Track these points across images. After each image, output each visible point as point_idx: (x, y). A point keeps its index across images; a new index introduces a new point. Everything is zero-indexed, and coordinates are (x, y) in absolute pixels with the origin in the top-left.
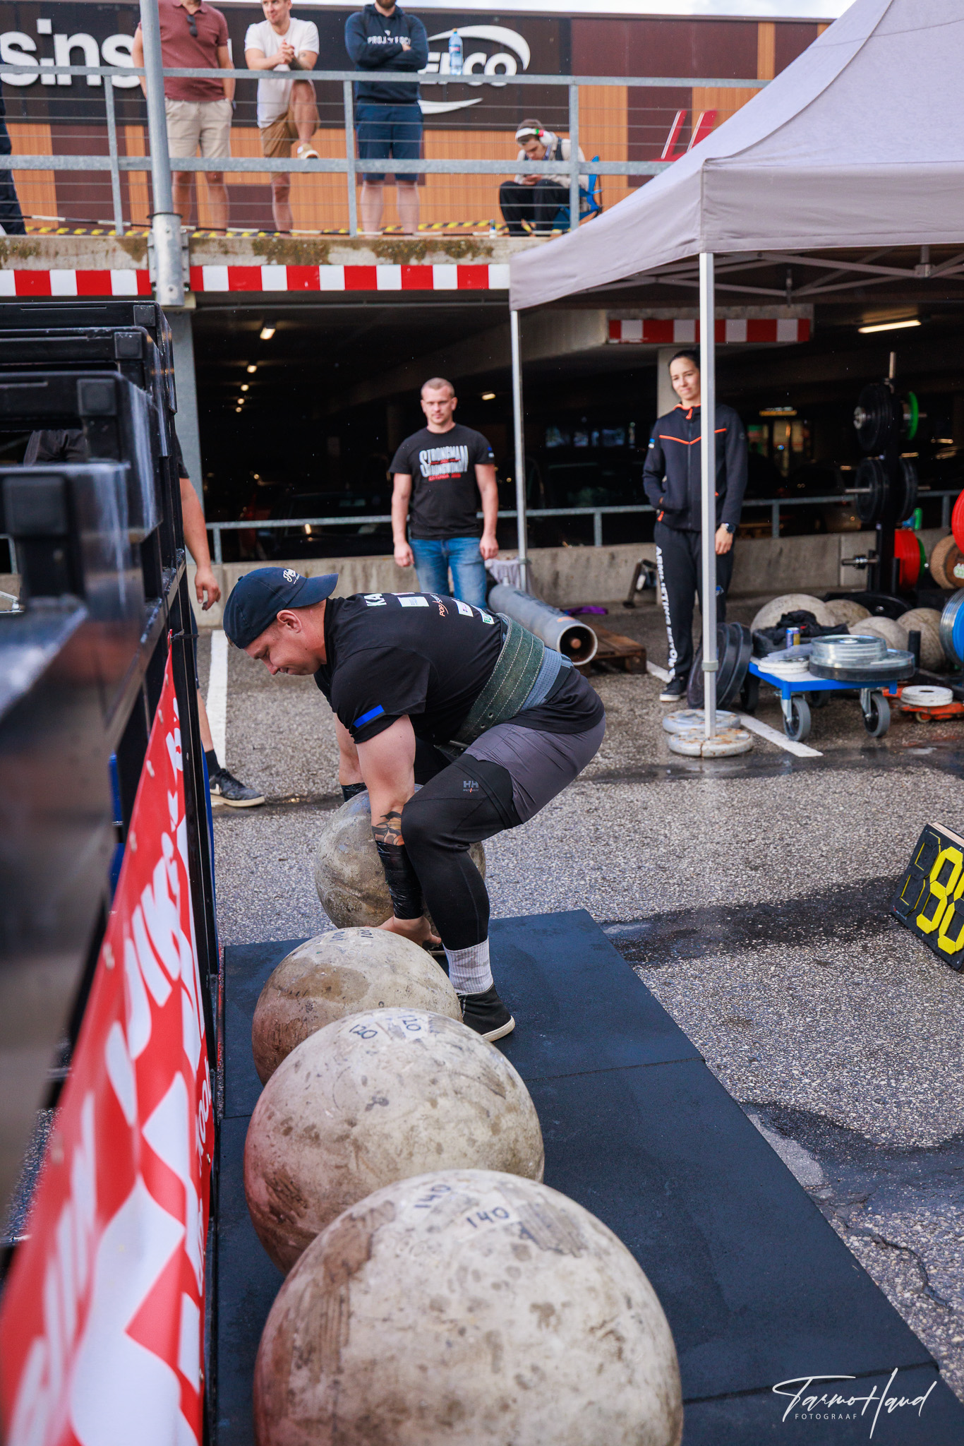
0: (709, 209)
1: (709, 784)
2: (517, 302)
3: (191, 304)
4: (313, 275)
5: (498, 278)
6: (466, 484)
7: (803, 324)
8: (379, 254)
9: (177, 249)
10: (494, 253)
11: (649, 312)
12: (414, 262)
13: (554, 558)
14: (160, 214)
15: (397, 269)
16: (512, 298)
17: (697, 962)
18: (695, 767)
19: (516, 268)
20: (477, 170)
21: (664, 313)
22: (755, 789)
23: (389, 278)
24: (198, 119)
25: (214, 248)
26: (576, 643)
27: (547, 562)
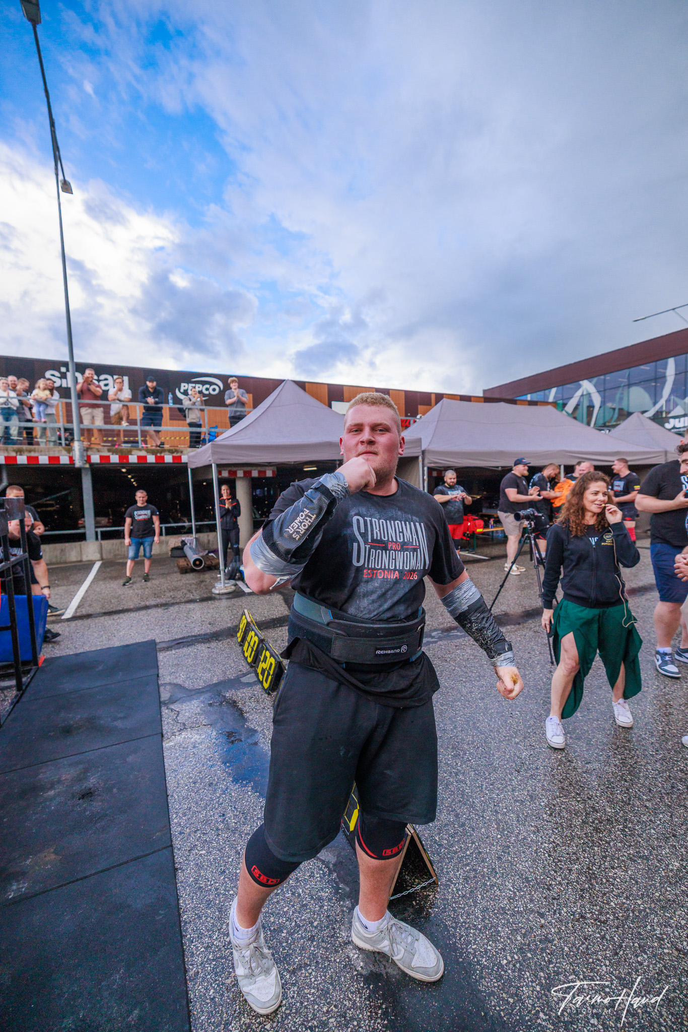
0: (214, 453)
1: (224, 601)
2: (191, 466)
3: (87, 466)
4: (127, 458)
5: (184, 459)
6: (150, 521)
7: (273, 472)
8: (148, 452)
9: (82, 451)
10: (184, 452)
11: (230, 469)
12: (159, 455)
13: (208, 536)
14: (78, 441)
15: (154, 456)
16: (188, 465)
17: (177, 651)
18: (218, 597)
19: (189, 457)
20: (178, 430)
21: (234, 469)
22: (233, 601)
23: (151, 459)
24: (91, 413)
25: (95, 450)
26: (198, 563)
27: (206, 537)
